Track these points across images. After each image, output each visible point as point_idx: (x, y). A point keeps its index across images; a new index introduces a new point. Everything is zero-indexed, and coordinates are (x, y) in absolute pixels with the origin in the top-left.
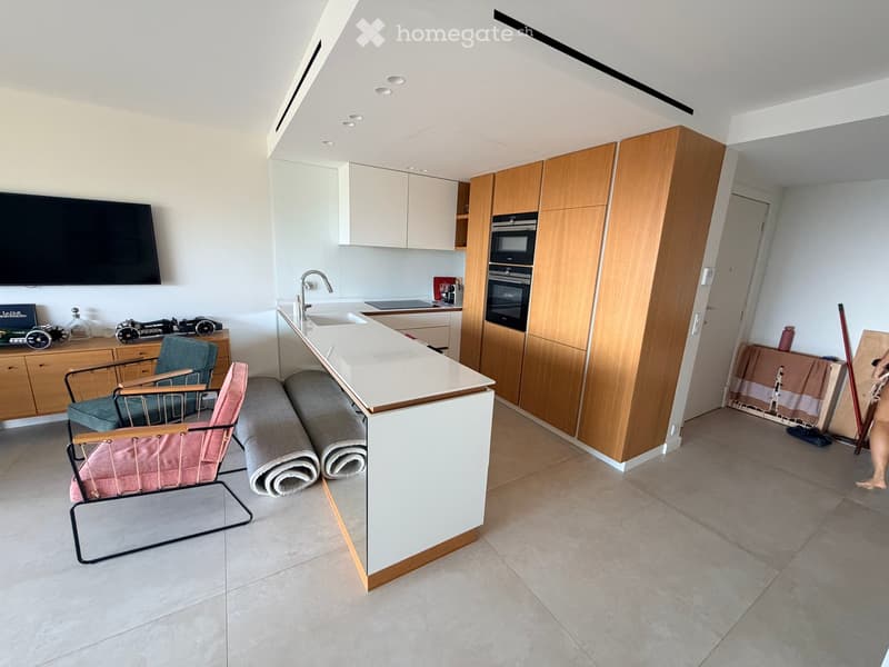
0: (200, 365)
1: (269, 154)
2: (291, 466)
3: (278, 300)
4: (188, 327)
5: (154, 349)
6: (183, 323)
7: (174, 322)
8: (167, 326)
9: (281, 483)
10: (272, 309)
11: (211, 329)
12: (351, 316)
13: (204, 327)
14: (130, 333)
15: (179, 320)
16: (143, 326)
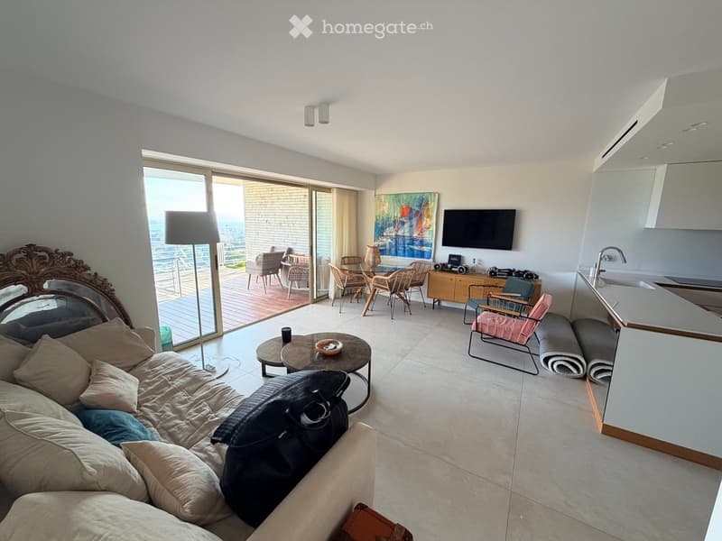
0: (525, 294)
1: (595, 170)
2: (567, 359)
3: (580, 267)
4: (519, 274)
5: (503, 283)
6: (519, 272)
7: (514, 270)
8: (510, 272)
9: (558, 366)
10: (574, 271)
11: (532, 278)
12: (642, 283)
13: (529, 276)
14: (494, 273)
15: (517, 270)
16: (499, 270)
